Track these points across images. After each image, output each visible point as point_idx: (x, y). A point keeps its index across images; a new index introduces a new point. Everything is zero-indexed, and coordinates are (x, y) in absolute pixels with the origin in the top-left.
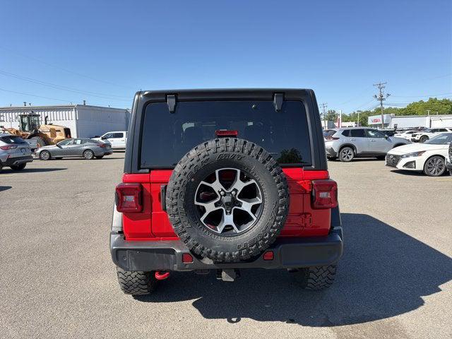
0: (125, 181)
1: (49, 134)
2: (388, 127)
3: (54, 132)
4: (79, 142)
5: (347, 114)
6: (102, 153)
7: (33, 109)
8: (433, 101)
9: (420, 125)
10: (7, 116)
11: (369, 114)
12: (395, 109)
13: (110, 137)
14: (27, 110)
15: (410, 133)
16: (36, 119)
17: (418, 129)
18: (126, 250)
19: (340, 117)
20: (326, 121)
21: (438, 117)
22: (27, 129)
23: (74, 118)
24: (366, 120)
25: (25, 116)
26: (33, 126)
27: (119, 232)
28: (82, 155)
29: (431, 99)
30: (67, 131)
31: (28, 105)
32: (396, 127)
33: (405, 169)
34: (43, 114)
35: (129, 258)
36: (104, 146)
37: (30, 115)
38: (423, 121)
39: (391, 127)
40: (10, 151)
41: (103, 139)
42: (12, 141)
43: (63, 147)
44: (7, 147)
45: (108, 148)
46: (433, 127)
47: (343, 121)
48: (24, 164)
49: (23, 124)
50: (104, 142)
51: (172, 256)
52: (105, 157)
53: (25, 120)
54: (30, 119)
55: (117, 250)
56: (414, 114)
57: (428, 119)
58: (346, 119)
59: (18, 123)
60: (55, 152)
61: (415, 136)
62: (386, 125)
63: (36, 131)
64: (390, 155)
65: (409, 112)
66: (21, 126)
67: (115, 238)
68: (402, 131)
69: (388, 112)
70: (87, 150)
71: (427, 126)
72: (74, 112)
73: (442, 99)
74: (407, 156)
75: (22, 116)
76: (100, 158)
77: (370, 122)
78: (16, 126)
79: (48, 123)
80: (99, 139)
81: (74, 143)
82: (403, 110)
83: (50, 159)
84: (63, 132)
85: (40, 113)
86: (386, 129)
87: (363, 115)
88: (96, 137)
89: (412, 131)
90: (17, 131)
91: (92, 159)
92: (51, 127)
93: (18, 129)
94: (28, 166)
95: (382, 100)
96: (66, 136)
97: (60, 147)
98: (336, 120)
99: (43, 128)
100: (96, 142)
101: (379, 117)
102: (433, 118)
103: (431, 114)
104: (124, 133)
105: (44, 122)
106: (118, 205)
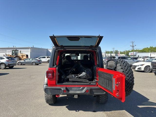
0: (49, 70)
1: (21, 57)
2: (136, 56)
3: (23, 56)
4: (31, 59)
5: (122, 51)
6: (38, 63)
7: (16, 48)
8: (151, 48)
9: (147, 56)
10: (8, 50)
11: (130, 51)
12: (139, 50)
13: (41, 58)
14: (14, 49)
15: (143, 58)
16: (17, 51)
17: (146, 57)
18: (48, 88)
19: (119, 52)
20: (115, 54)
21: (153, 53)
22: (14, 55)
23: (30, 51)
24: (128, 53)
25: (14, 50)
26: (16, 54)
27: (46, 84)
28: (31, 64)
29: (151, 47)
30: (27, 56)
31: (14, 47)
32: (139, 56)
33: (138, 70)
34: (20, 50)
35: (49, 91)
36: (39, 61)
37: (15, 50)
38: (148, 54)
39: (137, 56)
40: (9, 62)
41: (39, 58)
42: (10, 59)
43: (26, 61)
44: (9, 60)
45: (41, 61)
46: (151, 56)
47: (120, 54)
48: (13, 66)
49: (13, 53)
50: (39, 59)
51: (61, 91)
52: (39, 64)
53: (14, 52)
54: (15, 51)
55: (46, 89)
56: (145, 52)
57: (149, 54)
58: (121, 53)
59: (11, 53)
60: (23, 62)
61: (144, 59)
62: (135, 55)
63: (17, 55)
64: (133, 65)
65: (143, 51)
66: (12, 54)
67: (45, 86)
68: (140, 57)
69: (136, 51)
70: (34, 62)
71: (149, 56)
72: (30, 50)
73: (154, 47)
74: (139, 66)
75: (13, 51)
76: (37, 65)
77: (130, 55)
78: (10, 54)
79: (21, 53)
80: (38, 59)
81: (30, 60)
82: (141, 50)
83: (21, 65)
84: (26, 56)
85: (19, 50)
86: (135, 57)
87: (128, 52)
88: (37, 58)
89: (144, 58)
90: (11, 56)
91: (35, 65)
92: (22, 54)
93: (11, 55)
94: (14, 67)
95: (133, 47)
96: (27, 57)
97: (25, 61)
98: (118, 53)
99: (19, 54)
100: (36, 59)
101: (132, 53)
102: (151, 53)
103: (151, 52)
104: (46, 57)
105: (20, 53)
106: (47, 76)
